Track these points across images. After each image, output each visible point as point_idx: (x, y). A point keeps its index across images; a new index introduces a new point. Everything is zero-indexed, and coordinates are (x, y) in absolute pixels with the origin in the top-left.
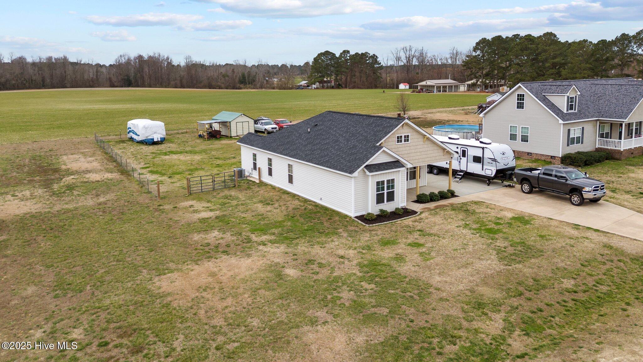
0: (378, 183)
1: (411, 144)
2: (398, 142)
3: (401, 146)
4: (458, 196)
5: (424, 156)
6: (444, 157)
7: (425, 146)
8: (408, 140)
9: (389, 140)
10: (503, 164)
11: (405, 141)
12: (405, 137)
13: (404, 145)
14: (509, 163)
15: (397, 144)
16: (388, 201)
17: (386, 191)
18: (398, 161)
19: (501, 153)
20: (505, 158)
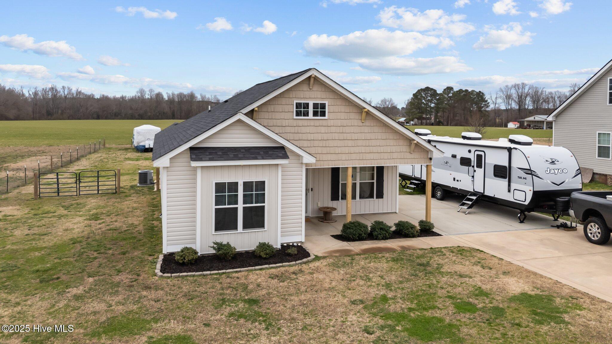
0: (219, 187)
1: (331, 123)
2: (298, 114)
3: (305, 123)
4: (441, 235)
5: (363, 149)
6: (412, 156)
7: (366, 129)
8: (323, 114)
9: (271, 108)
10: (549, 182)
11: (315, 114)
12: (315, 106)
13: (312, 123)
14: (567, 181)
15: (295, 117)
16: (247, 226)
17: (241, 206)
18: (282, 149)
19: (547, 161)
20: (556, 171)
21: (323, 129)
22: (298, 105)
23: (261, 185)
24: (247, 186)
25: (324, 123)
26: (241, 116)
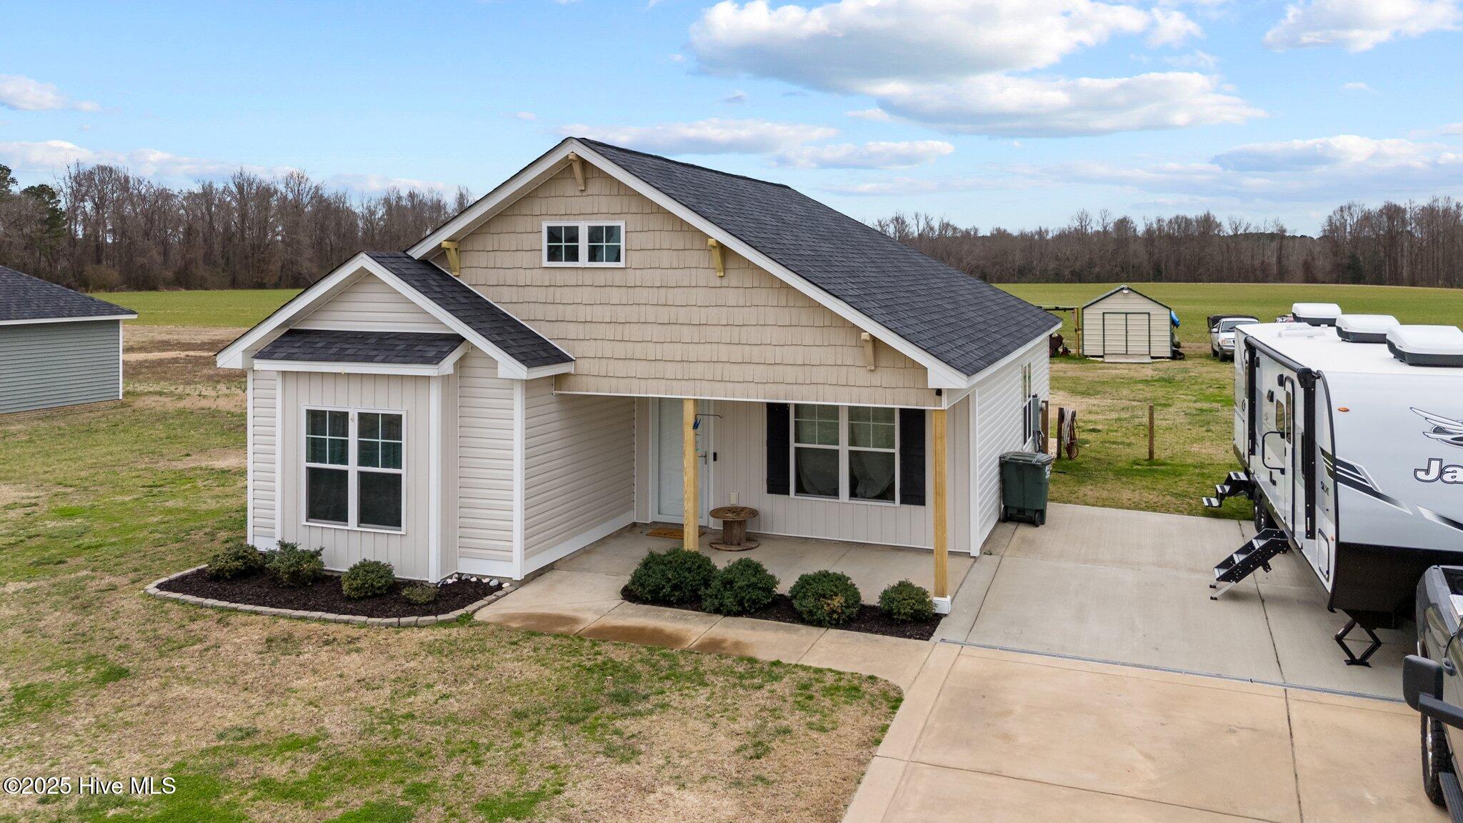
0: (316, 419)
1: (633, 277)
3: (571, 278)
5: (723, 352)
6: (877, 379)
7: (732, 297)
8: (614, 254)
9: (491, 241)
10: (1427, 514)
11: (595, 254)
12: (595, 234)
13: (588, 278)
15: (546, 263)
16: (367, 517)
17: (353, 468)
18: (459, 340)
19: (1438, 430)
21: (615, 295)
22: (553, 234)
23: (393, 424)
24: (367, 422)
26: (363, 261)
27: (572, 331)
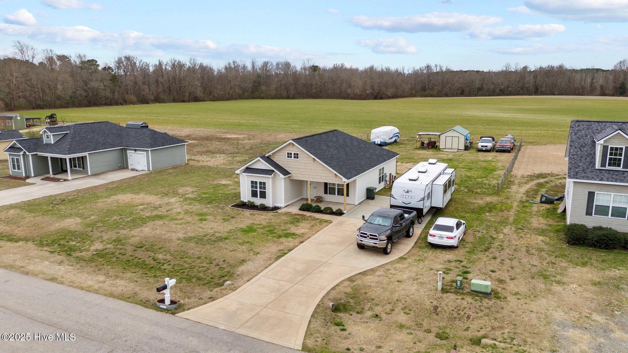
0: (252, 182)
1: (301, 161)
3: (291, 161)
8: (297, 158)
9: (278, 154)
10: (400, 201)
11: (295, 157)
12: (295, 154)
13: (294, 161)
14: (413, 203)
15: (287, 158)
16: (261, 197)
17: (258, 190)
18: (273, 171)
19: (404, 191)
20: (407, 197)
21: (298, 164)
22: (288, 154)
23: (264, 183)
24: (260, 183)
25: (298, 161)
26: (259, 158)
27: (291, 169)
